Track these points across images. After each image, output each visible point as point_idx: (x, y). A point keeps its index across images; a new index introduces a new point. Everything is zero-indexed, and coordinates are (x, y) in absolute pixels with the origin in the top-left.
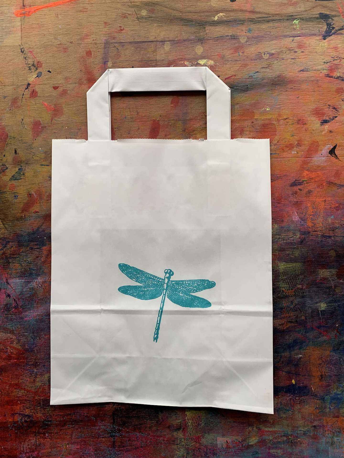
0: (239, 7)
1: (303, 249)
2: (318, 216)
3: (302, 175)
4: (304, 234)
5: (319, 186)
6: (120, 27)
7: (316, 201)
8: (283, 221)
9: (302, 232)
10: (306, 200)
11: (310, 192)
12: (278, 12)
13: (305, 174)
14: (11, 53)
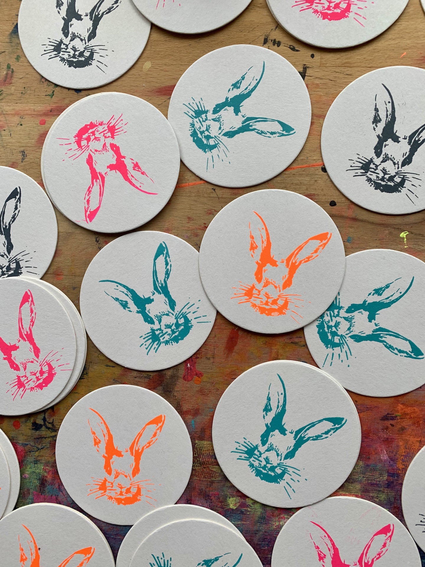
0: (338, 212)
1: (390, 494)
2: (410, 457)
3: (396, 409)
4: (392, 477)
5: (414, 424)
6: (205, 224)
7: (409, 440)
8: (369, 458)
9: (390, 473)
10: (398, 438)
11: (403, 429)
12: (384, 222)
13: (400, 408)
14: (85, 242)
